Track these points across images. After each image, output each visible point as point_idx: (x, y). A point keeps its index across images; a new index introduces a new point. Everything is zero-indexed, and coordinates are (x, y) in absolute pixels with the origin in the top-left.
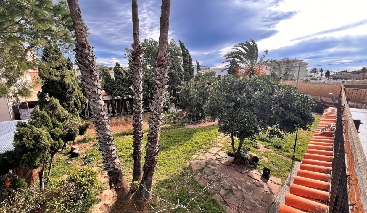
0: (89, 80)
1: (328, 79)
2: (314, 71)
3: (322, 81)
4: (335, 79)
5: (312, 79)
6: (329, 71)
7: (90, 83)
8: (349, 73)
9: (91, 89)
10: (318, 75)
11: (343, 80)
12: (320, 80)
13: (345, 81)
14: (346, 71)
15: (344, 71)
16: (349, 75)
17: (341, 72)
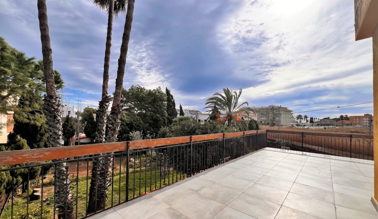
0: (51, 123)
1: (312, 125)
2: (299, 117)
3: (306, 127)
4: (318, 125)
5: (298, 125)
6: (312, 117)
7: (52, 126)
8: (331, 119)
9: (52, 130)
10: (304, 121)
11: (325, 127)
12: (304, 126)
13: (327, 127)
14: (328, 118)
15: (326, 118)
16: (331, 122)
17: (324, 119)
